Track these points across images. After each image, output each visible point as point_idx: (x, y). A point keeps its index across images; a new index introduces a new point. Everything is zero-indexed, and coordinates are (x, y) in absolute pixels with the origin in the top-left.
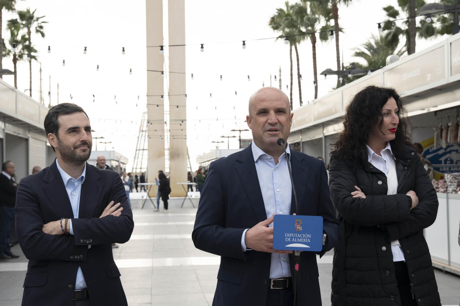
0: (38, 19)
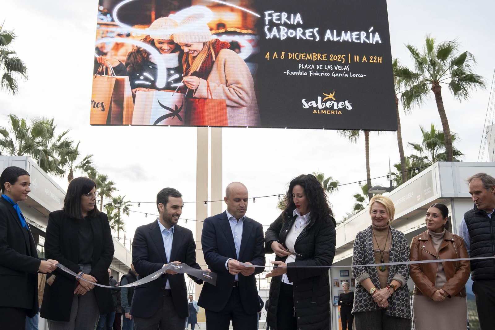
0: (125, 203)
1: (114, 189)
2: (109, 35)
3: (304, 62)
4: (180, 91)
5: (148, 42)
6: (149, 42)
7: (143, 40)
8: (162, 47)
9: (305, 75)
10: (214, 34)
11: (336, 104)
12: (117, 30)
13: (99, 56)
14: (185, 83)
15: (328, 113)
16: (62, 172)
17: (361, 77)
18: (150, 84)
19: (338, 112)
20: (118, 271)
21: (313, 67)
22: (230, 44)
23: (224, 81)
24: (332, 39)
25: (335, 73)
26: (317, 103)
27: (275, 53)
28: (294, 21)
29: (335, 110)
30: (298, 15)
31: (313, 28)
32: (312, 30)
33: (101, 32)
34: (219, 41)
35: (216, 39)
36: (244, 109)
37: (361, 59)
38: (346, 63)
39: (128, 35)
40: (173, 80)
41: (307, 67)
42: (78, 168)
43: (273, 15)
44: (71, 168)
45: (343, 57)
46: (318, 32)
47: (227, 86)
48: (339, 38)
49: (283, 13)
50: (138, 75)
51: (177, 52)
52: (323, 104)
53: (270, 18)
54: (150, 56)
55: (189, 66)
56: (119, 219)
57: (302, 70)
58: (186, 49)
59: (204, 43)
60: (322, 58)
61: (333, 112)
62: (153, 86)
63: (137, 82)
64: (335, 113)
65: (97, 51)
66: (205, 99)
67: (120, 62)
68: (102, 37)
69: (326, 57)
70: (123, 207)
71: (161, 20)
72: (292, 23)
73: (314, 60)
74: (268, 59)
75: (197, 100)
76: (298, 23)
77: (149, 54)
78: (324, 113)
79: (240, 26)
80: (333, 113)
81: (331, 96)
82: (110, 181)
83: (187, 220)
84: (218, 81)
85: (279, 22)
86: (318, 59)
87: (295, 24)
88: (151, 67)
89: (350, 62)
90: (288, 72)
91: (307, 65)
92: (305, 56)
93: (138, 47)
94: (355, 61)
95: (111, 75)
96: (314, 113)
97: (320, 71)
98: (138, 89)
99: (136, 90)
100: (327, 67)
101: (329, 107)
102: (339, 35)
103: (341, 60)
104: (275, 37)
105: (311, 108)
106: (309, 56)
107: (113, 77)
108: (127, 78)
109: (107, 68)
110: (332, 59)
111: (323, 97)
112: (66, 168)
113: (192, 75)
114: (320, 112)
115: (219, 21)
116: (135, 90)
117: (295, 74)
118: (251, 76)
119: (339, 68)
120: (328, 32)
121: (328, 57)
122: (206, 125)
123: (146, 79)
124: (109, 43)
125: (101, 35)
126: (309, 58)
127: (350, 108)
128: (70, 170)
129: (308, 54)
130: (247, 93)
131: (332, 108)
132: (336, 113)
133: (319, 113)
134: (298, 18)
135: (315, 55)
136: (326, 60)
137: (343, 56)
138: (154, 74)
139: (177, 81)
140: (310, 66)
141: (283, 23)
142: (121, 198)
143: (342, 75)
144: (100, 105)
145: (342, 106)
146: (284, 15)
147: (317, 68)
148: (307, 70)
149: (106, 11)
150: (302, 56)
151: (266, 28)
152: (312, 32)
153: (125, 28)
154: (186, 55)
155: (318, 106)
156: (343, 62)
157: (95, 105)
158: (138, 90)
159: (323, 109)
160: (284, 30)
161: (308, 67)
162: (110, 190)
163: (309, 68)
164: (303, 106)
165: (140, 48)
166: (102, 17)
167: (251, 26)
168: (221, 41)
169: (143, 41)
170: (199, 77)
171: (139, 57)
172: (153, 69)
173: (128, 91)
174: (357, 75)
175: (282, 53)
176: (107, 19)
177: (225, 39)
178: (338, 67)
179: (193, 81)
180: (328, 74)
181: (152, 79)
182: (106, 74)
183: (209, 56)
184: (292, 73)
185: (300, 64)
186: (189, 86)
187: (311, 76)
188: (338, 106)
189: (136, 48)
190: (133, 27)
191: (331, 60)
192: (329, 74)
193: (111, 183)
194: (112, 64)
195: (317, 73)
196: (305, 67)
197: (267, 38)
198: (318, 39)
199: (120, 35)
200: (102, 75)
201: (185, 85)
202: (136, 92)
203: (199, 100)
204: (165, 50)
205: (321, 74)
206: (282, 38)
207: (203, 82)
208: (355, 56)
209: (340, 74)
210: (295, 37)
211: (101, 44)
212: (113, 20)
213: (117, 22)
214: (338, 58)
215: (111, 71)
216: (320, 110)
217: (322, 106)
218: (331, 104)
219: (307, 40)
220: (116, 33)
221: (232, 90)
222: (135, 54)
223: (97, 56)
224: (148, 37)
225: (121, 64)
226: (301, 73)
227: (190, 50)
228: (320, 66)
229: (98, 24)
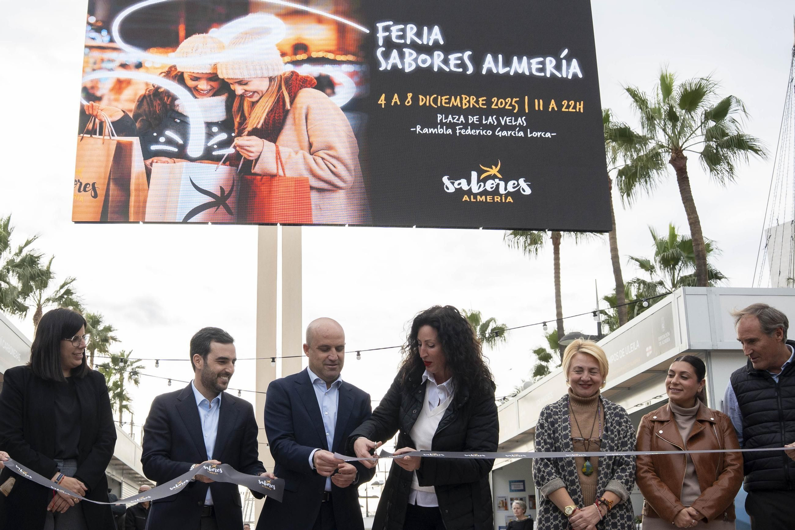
0: (132, 363)
1: (114, 339)
2: (104, 65)
3: (446, 111)
4: (228, 163)
5: (173, 77)
6: (175, 77)
7: (164, 74)
8: (197, 86)
9: (448, 133)
10: (288, 63)
11: (502, 184)
12: (119, 58)
13: (89, 103)
14: (237, 148)
15: (488, 201)
16: (23, 309)
17: (547, 136)
18: (176, 150)
19: (506, 200)
20: (120, 481)
21: (463, 120)
22: (315, 81)
23: (306, 144)
24: (495, 71)
25: (502, 130)
26: (469, 183)
27: (396, 96)
28: (429, 39)
29: (501, 195)
30: (436, 29)
31: (462, 51)
32: (459, 55)
33: (92, 61)
34: (297, 75)
35: (292, 72)
36: (341, 194)
37: (546, 105)
38: (521, 113)
39: (139, 66)
40: (216, 144)
41: (451, 119)
42: (51, 302)
43: (392, 28)
44: (39, 301)
45: (516, 102)
46: (470, 58)
47: (311, 154)
48: (507, 69)
49: (409, 26)
50: (155, 134)
51: (223, 94)
52: (480, 185)
53: (387, 34)
54: (177, 102)
55: (244, 119)
56: (122, 391)
57: (442, 124)
58: (239, 90)
59: (271, 79)
60: (478, 104)
61: (497, 198)
62: (181, 154)
63: (154, 148)
64: (501, 200)
65: (84, 94)
66: (273, 176)
67: (124, 112)
68: (94, 70)
69: (484, 102)
70: (129, 369)
71: (196, 38)
72: (425, 43)
73: (464, 107)
74: (383, 107)
75: (259, 177)
76: (436, 42)
77: (174, 98)
78: (481, 200)
79: (333, 48)
80: (497, 201)
81: (494, 171)
82: (107, 325)
83: (240, 391)
84: (296, 144)
85: (402, 41)
86: (471, 106)
87: (431, 44)
88: (178, 121)
89: (527, 111)
90: (418, 128)
91: (452, 116)
92: (447, 101)
93: (156, 86)
94: (537, 109)
95: (109, 136)
96: (463, 200)
97: (474, 126)
98: (155, 159)
99: (152, 162)
100: (487, 119)
101: (491, 190)
102: (507, 63)
103: (511, 108)
104: (394, 67)
105: (460, 191)
106: (455, 101)
107: (112, 138)
108: (136, 141)
109: (102, 124)
110: (496, 105)
111: (480, 172)
112: (30, 302)
113: (250, 134)
114: (475, 198)
115: (298, 39)
116: (150, 161)
117: (430, 132)
118: (352, 134)
119: (508, 121)
120: (489, 58)
121: (489, 103)
122: (273, 221)
123: (170, 142)
124: (106, 79)
125: (91, 65)
126: (455, 104)
127: (528, 191)
128: (37, 305)
129: (453, 97)
130: (345, 165)
131: (496, 192)
132: (504, 201)
133: (472, 200)
134: (436, 35)
135: (466, 98)
136: (485, 107)
137: (514, 100)
138: (184, 134)
139: (223, 145)
140: (457, 117)
141: (408, 42)
142: (126, 354)
143: (513, 134)
144: (90, 188)
145: (514, 188)
146: (411, 30)
147: (470, 122)
148: (452, 126)
149: (100, 24)
150: (444, 101)
151: (379, 52)
152: (461, 59)
153: (132, 54)
154: (239, 99)
155: (470, 189)
156: (515, 111)
157: (81, 187)
158: (155, 161)
159: (481, 194)
160: (411, 54)
161: (453, 120)
162: (106, 340)
163: (455, 121)
164: (445, 189)
165: (159, 88)
166: (94, 34)
167: (352, 48)
168: (299, 74)
169: (165, 76)
170: (261, 138)
171: (157, 103)
172: (182, 124)
173: (137, 163)
174: (539, 134)
175: (408, 94)
176: (102, 39)
177: (307, 70)
178: (506, 120)
179: (252, 145)
180: (489, 131)
181: (181, 142)
182: (101, 134)
183: (280, 101)
184: (426, 131)
185: (439, 115)
186: (244, 154)
187: (458, 135)
188: (506, 189)
189: (153, 88)
190: (147, 52)
191: (493, 107)
192: (490, 133)
193: (108, 329)
194: (111, 116)
195: (469, 130)
196: (449, 120)
197: (381, 69)
198: (470, 70)
199: (124, 66)
200: (94, 136)
201: (237, 153)
202: (151, 164)
203: (262, 179)
204: (202, 90)
205: (476, 132)
206: (407, 70)
207: (269, 146)
208: (536, 101)
209: (509, 133)
210: (431, 67)
211: (92, 81)
212: (112, 40)
213: (119, 42)
214: (506, 103)
215: (108, 127)
216: (475, 195)
217: (479, 189)
218: (494, 185)
219: (451, 71)
220: (117, 63)
221: (320, 161)
222: (150, 99)
223: (85, 103)
224: (173, 69)
225: (126, 116)
226: (440, 131)
227: (246, 91)
228: (475, 117)
229: (86, 47)
